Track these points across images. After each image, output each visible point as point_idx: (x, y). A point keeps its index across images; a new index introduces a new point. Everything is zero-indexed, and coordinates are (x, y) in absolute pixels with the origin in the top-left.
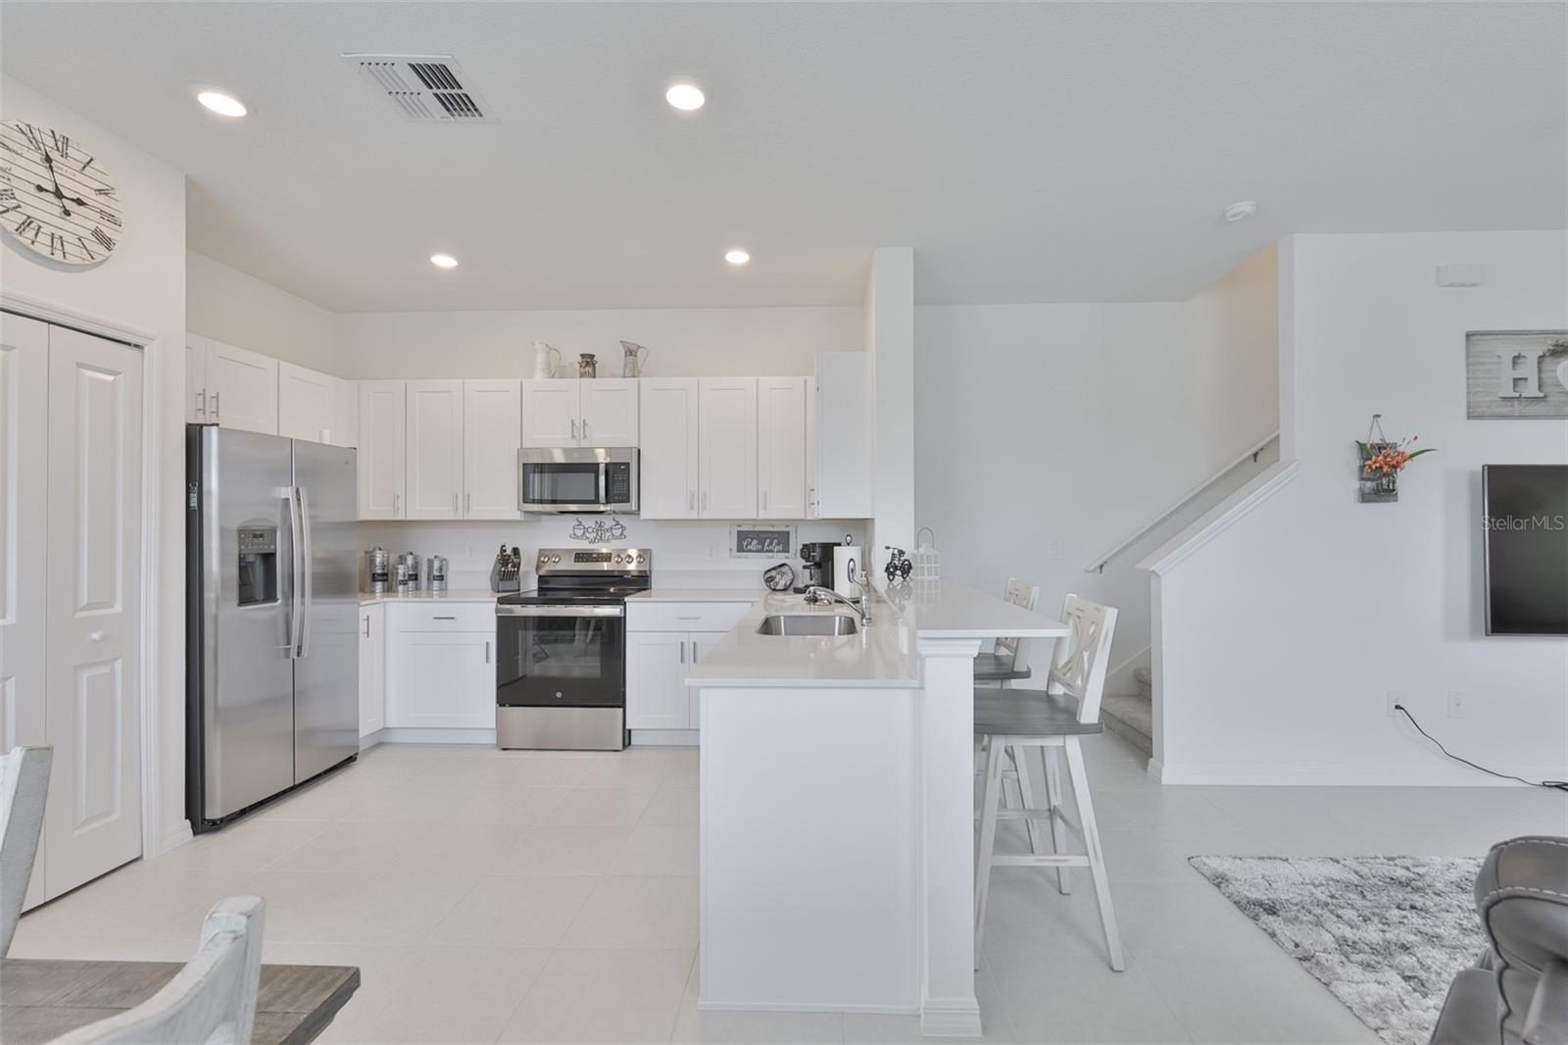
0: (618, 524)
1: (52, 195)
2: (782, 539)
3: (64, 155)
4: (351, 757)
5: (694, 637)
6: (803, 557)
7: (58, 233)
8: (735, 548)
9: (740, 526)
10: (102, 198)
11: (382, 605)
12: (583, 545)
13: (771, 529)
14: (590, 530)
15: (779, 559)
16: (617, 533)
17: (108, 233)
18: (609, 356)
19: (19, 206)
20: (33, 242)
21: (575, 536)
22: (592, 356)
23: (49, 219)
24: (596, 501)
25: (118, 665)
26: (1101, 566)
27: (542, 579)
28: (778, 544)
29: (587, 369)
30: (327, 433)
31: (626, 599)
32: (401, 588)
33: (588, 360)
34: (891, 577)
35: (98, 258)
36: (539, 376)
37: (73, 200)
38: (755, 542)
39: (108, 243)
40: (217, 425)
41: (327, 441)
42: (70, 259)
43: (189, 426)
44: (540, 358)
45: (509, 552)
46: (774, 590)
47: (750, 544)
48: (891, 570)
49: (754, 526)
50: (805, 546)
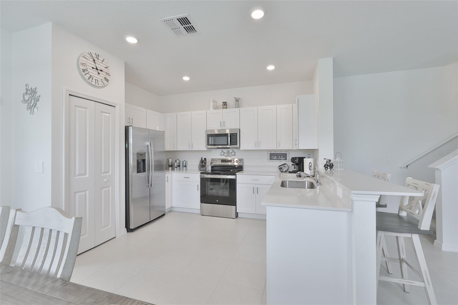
0: (233, 151)
1: (95, 69)
2: (284, 156)
3: (98, 59)
4: (164, 214)
5: (257, 186)
6: (292, 161)
7: (97, 79)
8: (269, 158)
9: (270, 152)
10: (106, 69)
11: (171, 174)
12: (224, 157)
13: (280, 153)
14: (225, 153)
15: (283, 162)
16: (233, 154)
17: (108, 78)
18: (231, 102)
19: (88, 73)
20: (92, 82)
21: (221, 155)
22: (226, 102)
23: (95, 75)
24: (227, 145)
25: (110, 187)
26: (407, 166)
27: (212, 167)
28: (283, 157)
29: (224, 106)
30: (157, 127)
31: (236, 174)
32: (176, 169)
33: (225, 104)
34: (326, 169)
35: (105, 85)
36: (211, 109)
37: (100, 70)
38: (275, 157)
39: (107, 80)
40: (132, 126)
41: (157, 129)
42: (100, 85)
43: (126, 127)
44: (212, 104)
45: (203, 159)
46: (282, 172)
47: (274, 157)
48: (326, 166)
49: (275, 152)
50: (293, 158)
